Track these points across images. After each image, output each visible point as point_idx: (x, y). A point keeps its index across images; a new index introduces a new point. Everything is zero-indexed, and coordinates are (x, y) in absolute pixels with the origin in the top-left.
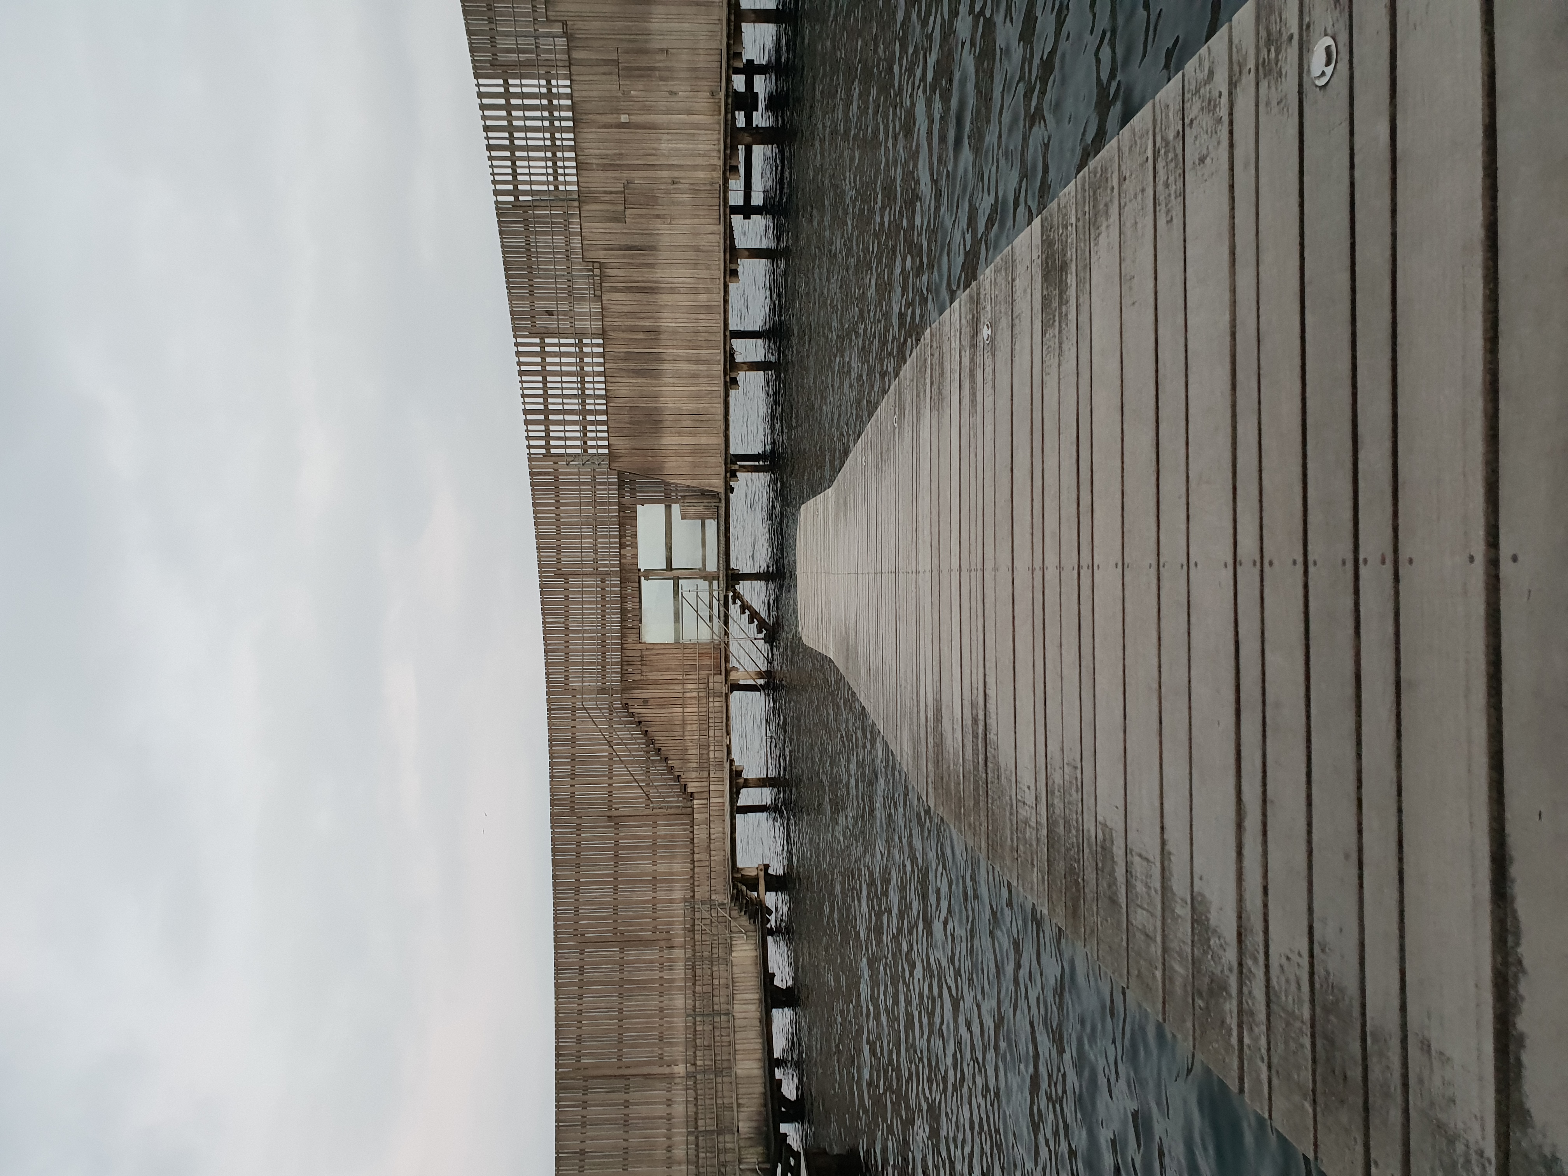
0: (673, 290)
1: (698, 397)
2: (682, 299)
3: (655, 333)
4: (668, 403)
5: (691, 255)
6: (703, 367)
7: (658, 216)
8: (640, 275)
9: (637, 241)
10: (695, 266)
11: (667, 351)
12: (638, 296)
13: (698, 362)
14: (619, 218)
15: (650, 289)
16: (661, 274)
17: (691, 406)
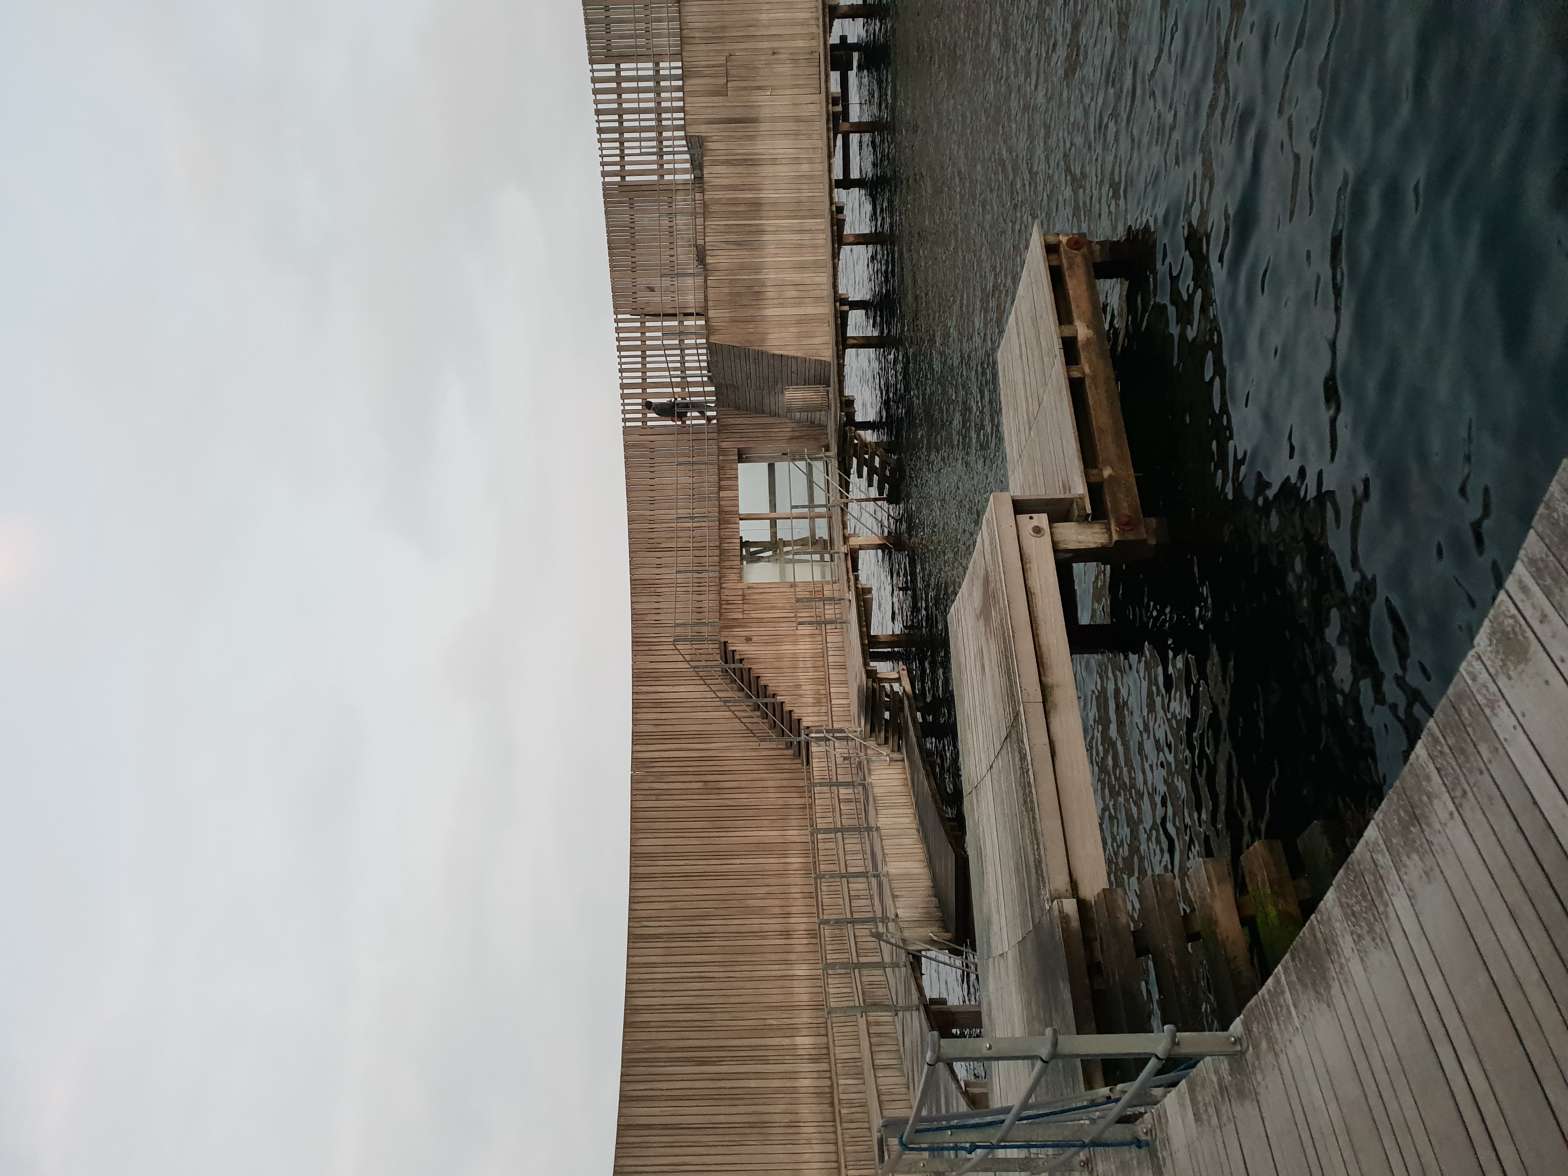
0: (774, 161)
1: (802, 267)
2: (784, 170)
3: (756, 206)
4: (770, 276)
5: (792, 126)
6: (807, 236)
7: (759, 88)
8: (742, 149)
9: (738, 113)
10: (797, 134)
11: (769, 223)
12: (739, 169)
13: (800, 232)
14: (721, 92)
15: (750, 162)
16: (763, 147)
17: (795, 277)
